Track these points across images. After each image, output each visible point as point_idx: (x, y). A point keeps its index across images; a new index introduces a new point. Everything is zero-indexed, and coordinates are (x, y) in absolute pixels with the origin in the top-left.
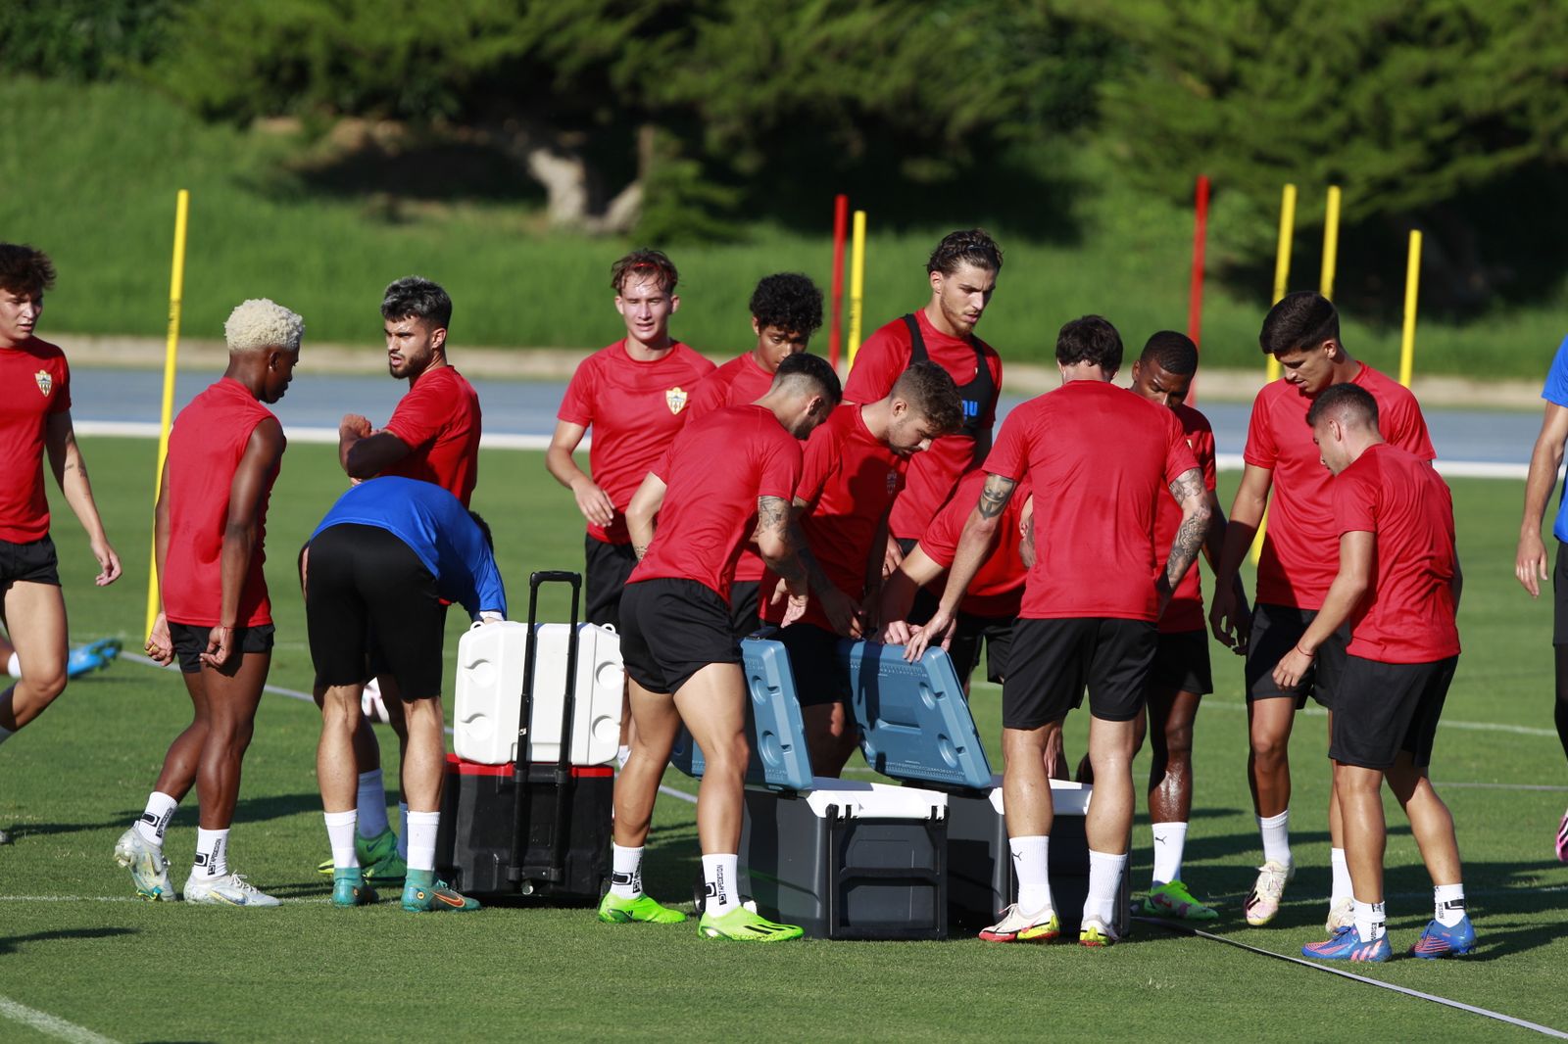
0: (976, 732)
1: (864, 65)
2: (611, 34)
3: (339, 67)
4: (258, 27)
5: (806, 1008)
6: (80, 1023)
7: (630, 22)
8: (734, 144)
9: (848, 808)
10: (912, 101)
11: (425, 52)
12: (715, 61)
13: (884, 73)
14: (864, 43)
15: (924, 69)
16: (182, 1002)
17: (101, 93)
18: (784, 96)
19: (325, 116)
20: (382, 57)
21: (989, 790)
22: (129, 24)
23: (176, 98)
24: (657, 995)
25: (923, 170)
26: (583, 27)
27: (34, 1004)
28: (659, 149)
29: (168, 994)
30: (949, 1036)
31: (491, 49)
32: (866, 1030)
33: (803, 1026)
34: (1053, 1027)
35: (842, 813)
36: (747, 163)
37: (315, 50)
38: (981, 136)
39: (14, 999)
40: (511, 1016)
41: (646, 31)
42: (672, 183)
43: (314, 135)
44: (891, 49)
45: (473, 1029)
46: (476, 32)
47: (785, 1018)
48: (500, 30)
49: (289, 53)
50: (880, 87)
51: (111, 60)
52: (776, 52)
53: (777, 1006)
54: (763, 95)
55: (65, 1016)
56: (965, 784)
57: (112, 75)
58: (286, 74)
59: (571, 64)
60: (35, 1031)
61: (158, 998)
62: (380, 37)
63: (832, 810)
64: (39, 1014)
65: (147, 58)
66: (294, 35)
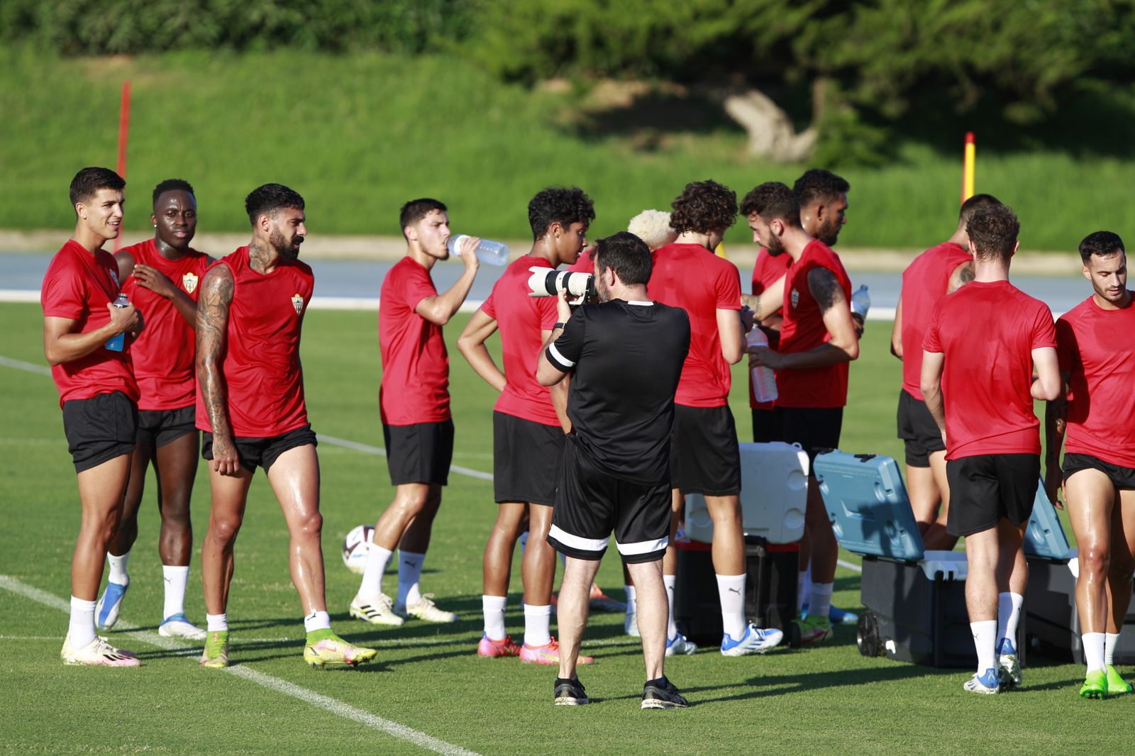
0: (1057, 519)
1: (976, 38)
2: (794, 18)
3: (598, 42)
4: (539, 16)
5: (940, 717)
6: (420, 729)
7: (808, 9)
8: (882, 97)
9: (951, 573)
10: (1014, 64)
11: (662, 33)
12: (868, 37)
13: (991, 45)
14: (977, 23)
15: (1020, 42)
16: (492, 714)
17: (428, 63)
18: (919, 62)
19: (586, 80)
20: (628, 37)
21: (1068, 560)
22: (446, 12)
23: (482, 66)
24: (833, 708)
25: (1020, 113)
26: (774, 13)
27: (388, 717)
28: (829, 99)
29: (483, 709)
30: (1043, 736)
31: (710, 30)
32: (983, 732)
33: (939, 730)
34: (1118, 729)
35: (946, 577)
36: (892, 109)
37: (581, 31)
38: (1062, 89)
39: (373, 713)
40: (728, 724)
41: (821, 15)
42: (840, 124)
43: (581, 92)
44: (997, 26)
45: (701, 732)
46: (697, 16)
47: (925, 724)
48: (714, 15)
49: (561, 34)
50: (989, 54)
51: (435, 39)
52: (915, 29)
53: (919, 715)
54: (907, 61)
55: (410, 725)
56: (1051, 555)
57: (437, 50)
58: (561, 49)
59: (765, 40)
60: (388, 735)
61: (476, 711)
62: (626, 21)
63: (939, 574)
64: (390, 723)
65: (461, 35)
66: (566, 21)
